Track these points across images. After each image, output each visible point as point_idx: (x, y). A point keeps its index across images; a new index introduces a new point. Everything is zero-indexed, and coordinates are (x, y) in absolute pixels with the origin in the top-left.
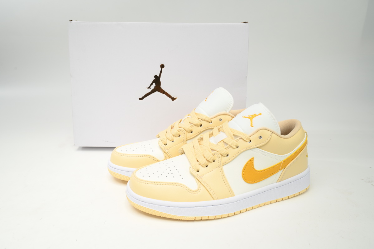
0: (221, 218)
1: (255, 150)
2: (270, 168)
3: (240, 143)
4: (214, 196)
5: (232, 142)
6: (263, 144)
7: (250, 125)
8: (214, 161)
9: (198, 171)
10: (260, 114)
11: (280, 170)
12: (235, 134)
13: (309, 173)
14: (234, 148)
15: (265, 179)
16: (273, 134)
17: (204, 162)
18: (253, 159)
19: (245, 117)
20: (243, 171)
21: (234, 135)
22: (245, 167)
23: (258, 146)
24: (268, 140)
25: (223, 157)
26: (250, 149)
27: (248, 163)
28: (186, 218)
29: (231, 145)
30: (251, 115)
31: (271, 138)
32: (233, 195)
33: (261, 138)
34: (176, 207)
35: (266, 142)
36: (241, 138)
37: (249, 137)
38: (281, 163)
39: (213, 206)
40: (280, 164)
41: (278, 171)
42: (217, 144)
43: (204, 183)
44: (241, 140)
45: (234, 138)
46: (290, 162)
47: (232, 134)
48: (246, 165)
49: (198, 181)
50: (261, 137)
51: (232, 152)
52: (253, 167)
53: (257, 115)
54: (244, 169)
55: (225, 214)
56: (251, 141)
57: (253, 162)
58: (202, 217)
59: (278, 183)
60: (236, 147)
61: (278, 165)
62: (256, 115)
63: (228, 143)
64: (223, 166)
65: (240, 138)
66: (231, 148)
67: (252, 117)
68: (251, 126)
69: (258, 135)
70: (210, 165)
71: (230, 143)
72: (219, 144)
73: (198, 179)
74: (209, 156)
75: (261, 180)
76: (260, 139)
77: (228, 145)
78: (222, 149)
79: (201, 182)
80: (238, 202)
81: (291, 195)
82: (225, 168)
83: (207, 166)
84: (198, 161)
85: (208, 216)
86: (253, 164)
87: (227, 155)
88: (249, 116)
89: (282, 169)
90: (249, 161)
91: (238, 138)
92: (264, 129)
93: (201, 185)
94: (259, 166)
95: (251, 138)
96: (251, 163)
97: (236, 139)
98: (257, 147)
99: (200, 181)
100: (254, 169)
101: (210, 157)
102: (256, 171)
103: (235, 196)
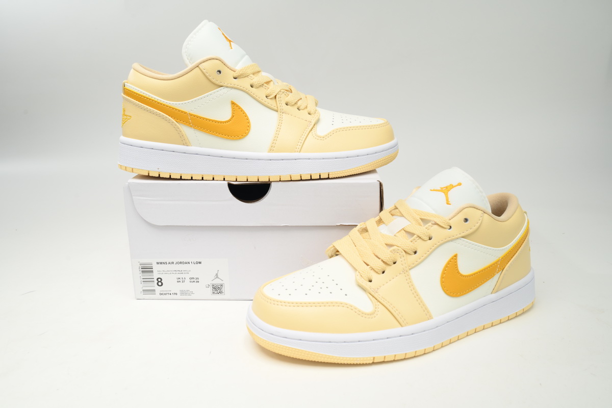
0: (415, 357)
1: (458, 241)
2: (482, 271)
3: (435, 231)
4: (401, 321)
5: (420, 230)
6: (471, 231)
7: (445, 202)
8: (394, 263)
9: (371, 281)
10: (460, 184)
11: (498, 273)
12: (423, 217)
13: (533, 278)
14: (425, 239)
15: (476, 288)
16: (485, 214)
17: (379, 265)
18: (456, 256)
19: (434, 190)
20: (442, 277)
21: (421, 219)
22: (445, 270)
23: (463, 234)
24: (478, 225)
25: (408, 256)
26: (452, 240)
27: (448, 263)
28: (359, 359)
29: (420, 236)
30: (445, 186)
31: (481, 222)
32: (430, 317)
33: (468, 222)
34: (342, 342)
35: (475, 228)
36: (436, 224)
37: (448, 221)
38: (499, 261)
39: (401, 337)
40: (496, 263)
41: (494, 275)
42: (395, 235)
43: (383, 299)
44: (436, 226)
45: (422, 224)
46: (510, 260)
47: (418, 218)
48: (446, 266)
49: (373, 296)
50: (466, 220)
51: (421, 246)
52: (457, 270)
53: (455, 186)
54: (443, 273)
55: (420, 350)
56: (451, 227)
57: (456, 262)
58: (385, 357)
59: (493, 295)
60: (428, 238)
61: (494, 264)
62: (452, 187)
63: (414, 232)
64: (410, 269)
65: (433, 223)
66: (420, 241)
67: (446, 190)
68: (448, 204)
69: (461, 217)
70: (388, 270)
71: (417, 232)
72: (397, 235)
73: (373, 293)
74: (387, 254)
75: (471, 291)
76: (466, 223)
77: (415, 236)
78: (406, 243)
79: (378, 298)
80: (439, 328)
81: (512, 314)
82: (413, 273)
83: (383, 272)
84: (368, 265)
85: (395, 354)
86: (456, 265)
87: (415, 253)
88: (441, 188)
89: (499, 271)
90: (451, 259)
91: (430, 224)
92: (471, 207)
93: (379, 303)
94: (466, 268)
95: (452, 223)
96: (453, 263)
97: (427, 226)
98: (462, 237)
99: (376, 296)
100: (458, 272)
101: (389, 257)
102: (462, 275)
103: (432, 318)
